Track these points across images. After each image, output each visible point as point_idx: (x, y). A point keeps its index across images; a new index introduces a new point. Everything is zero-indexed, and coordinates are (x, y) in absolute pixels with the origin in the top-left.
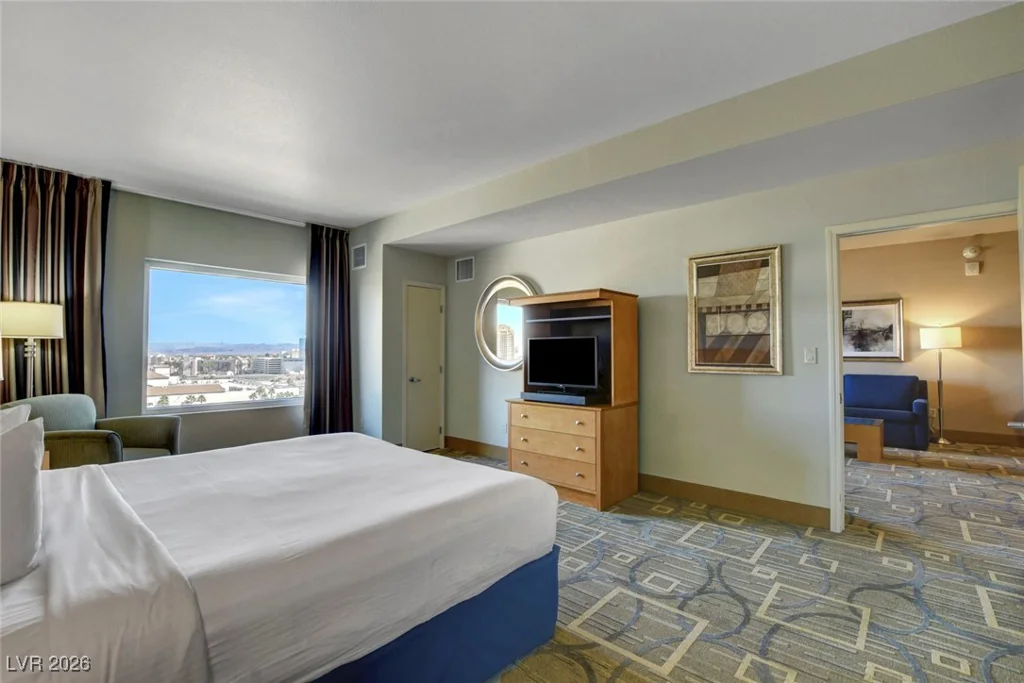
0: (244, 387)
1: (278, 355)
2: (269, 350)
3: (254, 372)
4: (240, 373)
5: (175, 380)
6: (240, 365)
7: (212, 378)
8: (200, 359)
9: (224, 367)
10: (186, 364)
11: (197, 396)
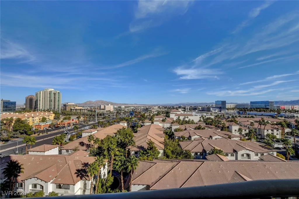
0: (198, 115)
1: (209, 106)
2: (208, 104)
3: (203, 111)
4: (199, 111)
5: (183, 112)
6: (199, 109)
7: (191, 112)
8: (189, 107)
9: (195, 109)
10: (186, 108)
11: (186, 117)
